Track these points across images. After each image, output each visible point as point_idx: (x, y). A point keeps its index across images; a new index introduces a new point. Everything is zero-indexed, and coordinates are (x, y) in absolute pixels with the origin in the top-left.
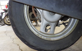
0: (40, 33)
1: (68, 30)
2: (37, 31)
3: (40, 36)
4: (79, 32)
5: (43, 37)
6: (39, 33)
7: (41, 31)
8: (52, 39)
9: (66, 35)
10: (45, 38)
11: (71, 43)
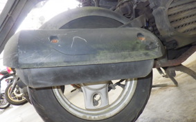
0: (87, 112)
1: (128, 92)
2: (82, 111)
3: (88, 117)
4: (144, 91)
5: (93, 118)
6: (85, 113)
7: (87, 108)
8: (108, 115)
9: (126, 101)
10: (96, 117)
11: (138, 111)
